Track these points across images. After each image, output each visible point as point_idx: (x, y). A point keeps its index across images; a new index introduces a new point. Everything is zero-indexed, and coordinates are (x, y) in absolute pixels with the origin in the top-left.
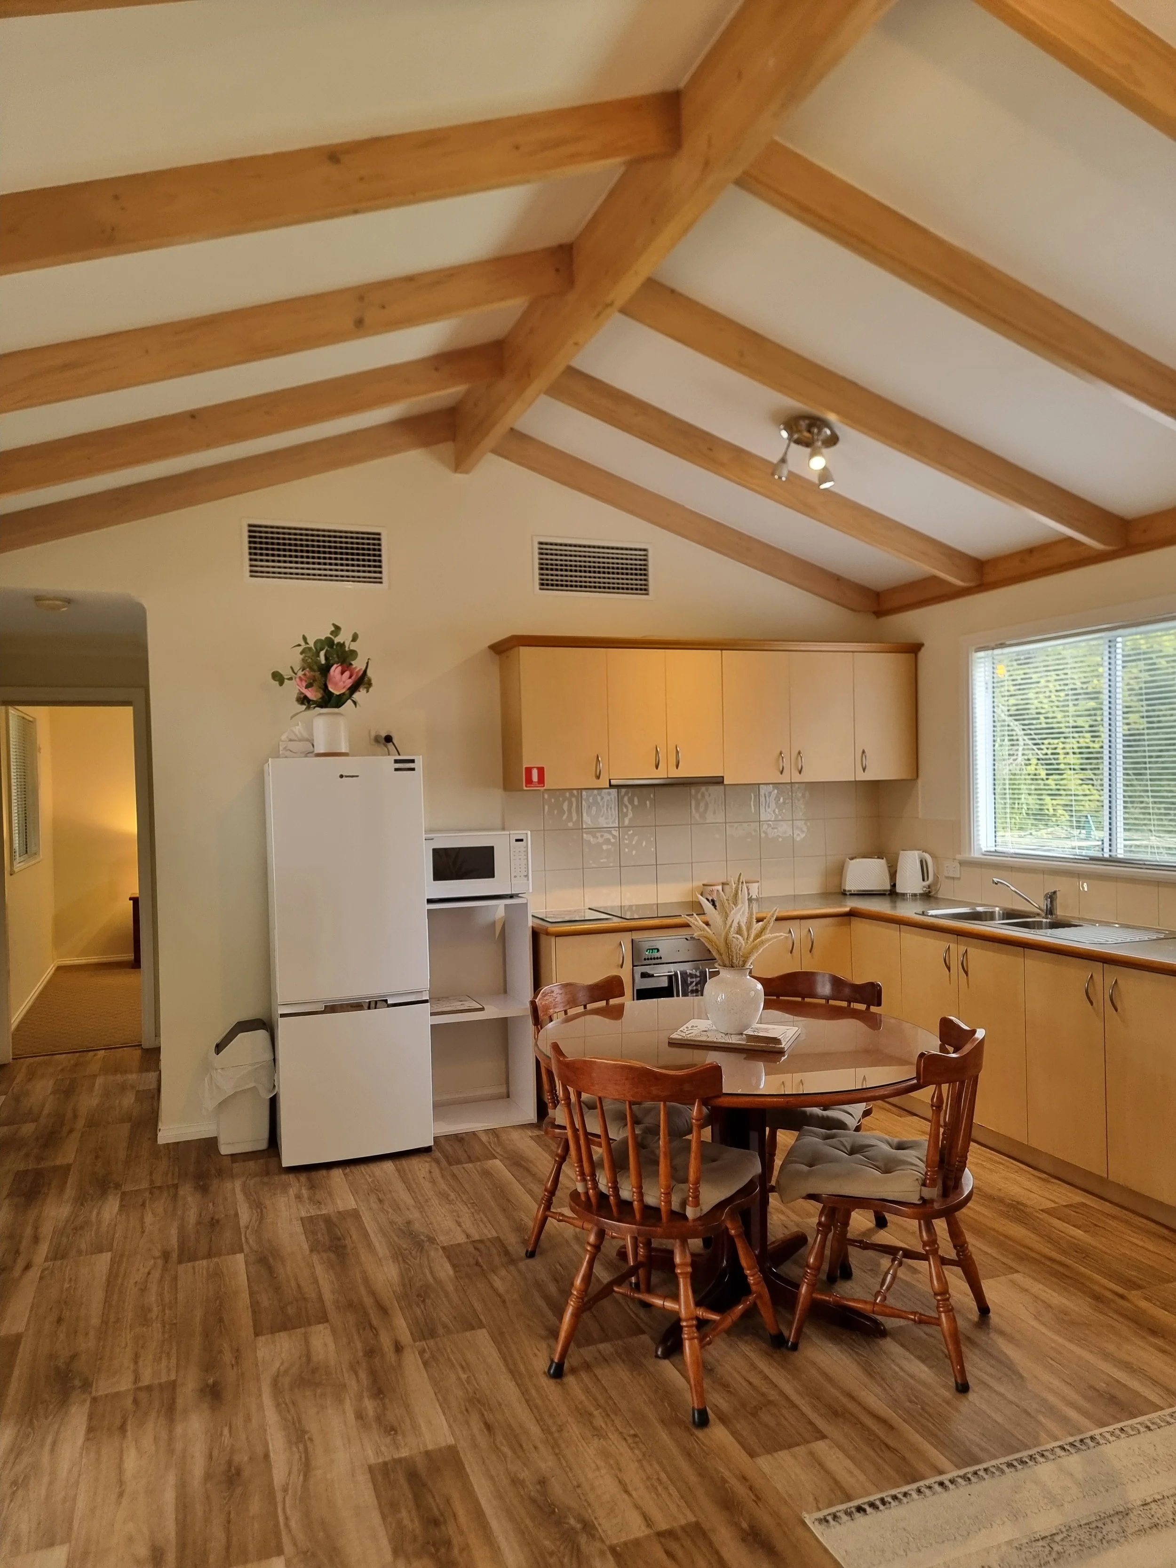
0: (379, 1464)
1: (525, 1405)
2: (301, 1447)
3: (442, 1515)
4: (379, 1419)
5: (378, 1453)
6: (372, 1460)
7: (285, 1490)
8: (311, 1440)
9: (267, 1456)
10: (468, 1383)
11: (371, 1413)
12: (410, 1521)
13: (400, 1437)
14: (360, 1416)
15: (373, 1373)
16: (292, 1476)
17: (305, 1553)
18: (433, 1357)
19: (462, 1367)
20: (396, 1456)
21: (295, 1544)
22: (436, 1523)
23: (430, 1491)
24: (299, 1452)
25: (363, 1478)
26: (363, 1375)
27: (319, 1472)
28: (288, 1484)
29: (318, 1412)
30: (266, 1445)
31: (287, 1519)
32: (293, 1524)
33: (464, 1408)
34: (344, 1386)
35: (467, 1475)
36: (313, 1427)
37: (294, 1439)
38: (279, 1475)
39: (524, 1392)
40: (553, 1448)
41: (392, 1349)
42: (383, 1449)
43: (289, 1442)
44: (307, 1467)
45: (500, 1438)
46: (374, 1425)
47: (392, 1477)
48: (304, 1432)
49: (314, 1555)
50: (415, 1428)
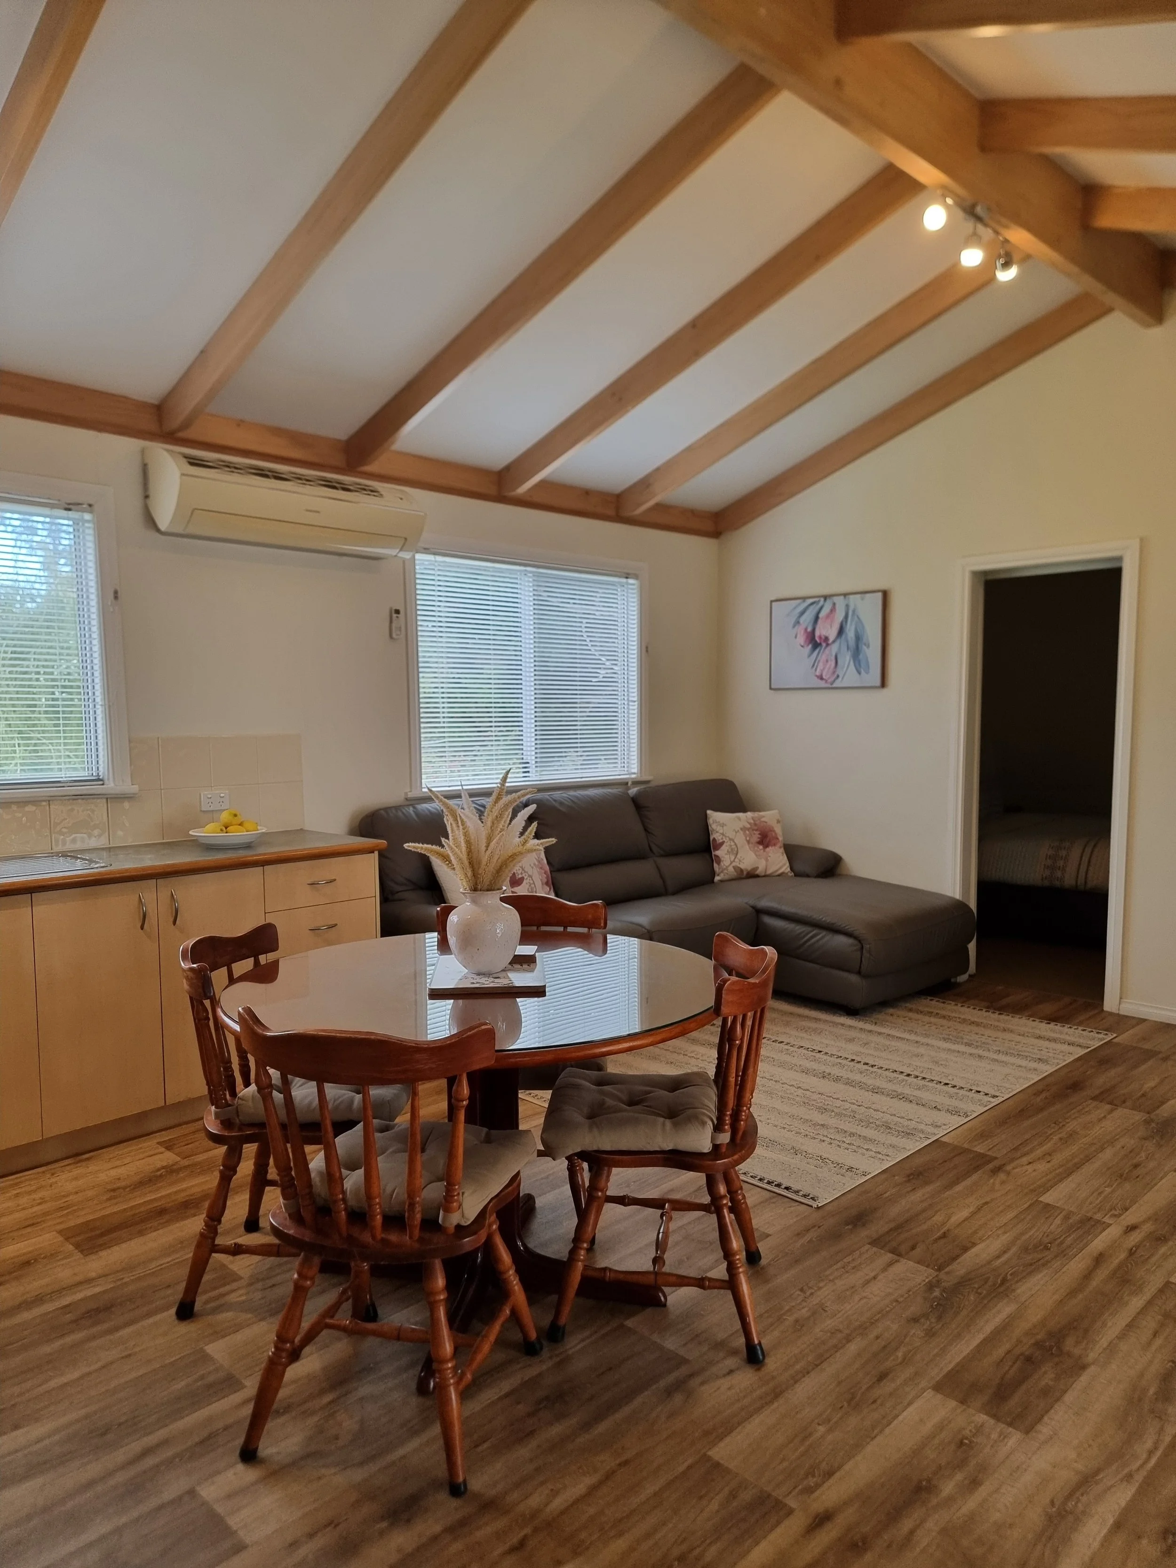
0: (1014, 1428)
1: (824, 1365)
2: (1070, 1505)
3: (1017, 1358)
4: (961, 1464)
5: (1003, 1436)
6: (1015, 1437)
7: (1129, 1477)
8: (1052, 1503)
9: (1118, 1526)
10: (829, 1421)
11: (959, 1477)
12: (1046, 1376)
13: (967, 1432)
14: (974, 1483)
15: (894, 1516)
16: (1109, 1484)
17: (1160, 1418)
18: (810, 1473)
19: (806, 1438)
20: (992, 1421)
21: (1161, 1430)
22: (1029, 1359)
23: (1002, 1379)
24: (1078, 1500)
25: (1044, 1430)
26: (906, 1525)
27: (1080, 1466)
28: (1122, 1480)
29: (1011, 1526)
30: (1106, 1541)
31: (1151, 1453)
32: (1149, 1444)
33: (874, 1406)
34: (944, 1531)
35: (958, 1364)
36: (1035, 1516)
37: (1070, 1518)
38: (1123, 1496)
39: (805, 1372)
40: (866, 1328)
41: (829, 1526)
42: (994, 1436)
43: (1078, 1520)
44: (1086, 1481)
45: (889, 1364)
46: (973, 1463)
47: (1019, 1410)
48: (1050, 1518)
49: (1152, 1411)
50: (940, 1427)
